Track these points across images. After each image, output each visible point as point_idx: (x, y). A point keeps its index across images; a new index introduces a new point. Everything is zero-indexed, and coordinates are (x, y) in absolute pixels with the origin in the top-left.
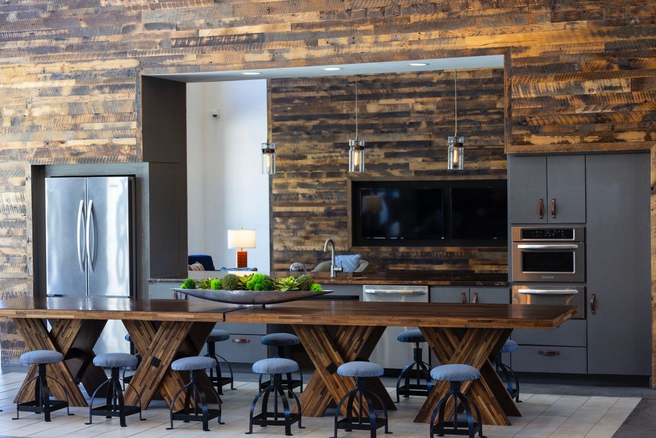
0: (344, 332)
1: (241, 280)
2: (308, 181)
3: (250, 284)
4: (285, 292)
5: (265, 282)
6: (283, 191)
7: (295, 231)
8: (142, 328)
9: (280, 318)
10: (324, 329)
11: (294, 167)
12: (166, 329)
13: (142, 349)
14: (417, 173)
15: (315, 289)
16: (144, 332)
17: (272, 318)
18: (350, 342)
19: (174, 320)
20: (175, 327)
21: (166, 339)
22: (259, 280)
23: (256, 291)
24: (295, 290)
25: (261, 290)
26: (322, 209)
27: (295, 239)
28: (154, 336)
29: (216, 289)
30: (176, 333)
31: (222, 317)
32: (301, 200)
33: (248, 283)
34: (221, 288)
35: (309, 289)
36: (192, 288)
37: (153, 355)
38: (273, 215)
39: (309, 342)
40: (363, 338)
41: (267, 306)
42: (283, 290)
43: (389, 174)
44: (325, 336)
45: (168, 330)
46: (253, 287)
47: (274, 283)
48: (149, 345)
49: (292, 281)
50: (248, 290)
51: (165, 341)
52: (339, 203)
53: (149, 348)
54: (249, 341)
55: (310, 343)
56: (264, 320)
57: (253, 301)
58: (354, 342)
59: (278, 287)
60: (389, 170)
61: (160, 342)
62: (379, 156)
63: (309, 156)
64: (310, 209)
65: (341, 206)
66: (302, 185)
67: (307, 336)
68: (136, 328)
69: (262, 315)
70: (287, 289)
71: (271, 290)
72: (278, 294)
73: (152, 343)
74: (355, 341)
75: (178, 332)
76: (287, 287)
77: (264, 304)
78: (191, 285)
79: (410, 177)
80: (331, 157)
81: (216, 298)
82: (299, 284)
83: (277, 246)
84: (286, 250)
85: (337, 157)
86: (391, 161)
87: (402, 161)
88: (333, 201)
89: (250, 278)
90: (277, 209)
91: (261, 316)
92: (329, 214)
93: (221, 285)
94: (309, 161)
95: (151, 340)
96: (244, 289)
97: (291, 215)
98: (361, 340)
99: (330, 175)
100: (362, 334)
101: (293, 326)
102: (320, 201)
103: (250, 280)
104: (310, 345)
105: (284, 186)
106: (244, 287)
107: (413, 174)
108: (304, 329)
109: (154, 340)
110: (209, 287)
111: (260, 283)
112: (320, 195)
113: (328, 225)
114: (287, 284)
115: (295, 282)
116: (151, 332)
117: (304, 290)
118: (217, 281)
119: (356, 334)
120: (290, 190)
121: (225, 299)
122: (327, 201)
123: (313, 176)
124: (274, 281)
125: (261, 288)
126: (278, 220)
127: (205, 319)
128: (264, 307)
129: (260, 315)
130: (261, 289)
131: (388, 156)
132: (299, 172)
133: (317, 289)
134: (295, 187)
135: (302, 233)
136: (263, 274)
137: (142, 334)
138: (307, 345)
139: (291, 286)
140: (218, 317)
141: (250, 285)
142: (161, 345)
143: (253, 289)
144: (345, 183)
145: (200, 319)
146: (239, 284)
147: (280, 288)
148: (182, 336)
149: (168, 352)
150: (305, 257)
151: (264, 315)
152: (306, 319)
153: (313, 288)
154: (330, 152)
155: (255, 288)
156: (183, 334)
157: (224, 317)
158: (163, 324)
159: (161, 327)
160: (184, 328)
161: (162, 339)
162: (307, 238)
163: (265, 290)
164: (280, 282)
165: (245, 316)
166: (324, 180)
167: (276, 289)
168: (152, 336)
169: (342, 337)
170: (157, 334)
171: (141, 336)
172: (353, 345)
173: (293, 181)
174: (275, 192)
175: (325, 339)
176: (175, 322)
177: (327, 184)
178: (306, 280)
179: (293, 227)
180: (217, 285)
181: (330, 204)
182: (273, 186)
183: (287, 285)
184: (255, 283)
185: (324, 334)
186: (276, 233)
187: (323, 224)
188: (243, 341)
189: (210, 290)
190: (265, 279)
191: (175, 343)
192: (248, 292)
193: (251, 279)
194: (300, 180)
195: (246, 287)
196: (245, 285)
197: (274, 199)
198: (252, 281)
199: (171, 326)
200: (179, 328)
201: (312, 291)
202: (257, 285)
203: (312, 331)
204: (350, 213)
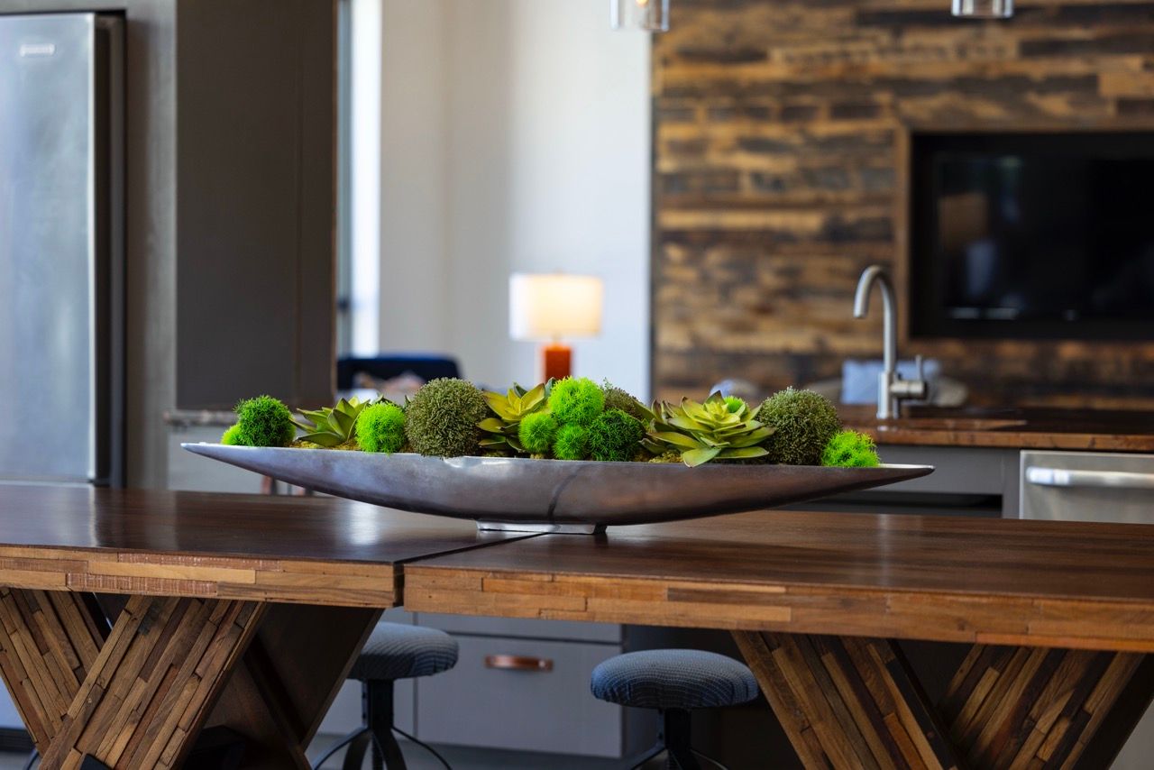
0: (992, 674)
1: (498, 407)
2: (772, 131)
3: (534, 430)
4: (702, 470)
5: (609, 421)
6: (691, 163)
7: (726, 291)
8: (44, 618)
9: (676, 596)
10: (893, 657)
11: (728, 87)
12: (142, 629)
13: (40, 715)
14: (1125, 105)
15: (846, 456)
16: (51, 637)
17: (634, 596)
18: (1021, 724)
19: (177, 593)
20: (185, 620)
21: (144, 673)
22: (580, 408)
23: (565, 463)
24: (750, 461)
25: (587, 457)
26: (812, 222)
27: (728, 313)
28: (93, 660)
29: (379, 446)
30: (187, 648)
31: (388, 584)
32: (748, 190)
33: (528, 423)
34: (404, 445)
35: (815, 460)
36: (274, 443)
37: (85, 745)
38: (661, 238)
39: (812, 717)
40: (1090, 706)
41: (615, 532)
42: (694, 458)
43: (1031, 110)
44: (896, 691)
45: (155, 635)
46: (552, 442)
47: (651, 427)
48: (72, 696)
49: (734, 419)
50: (526, 455)
51: (141, 687)
52: (868, 200)
53: (71, 712)
54: (550, 665)
55: (820, 718)
56: (595, 603)
57: (552, 507)
58: (1043, 725)
59: (668, 446)
60: (1032, 98)
61: (117, 689)
62: (1000, 50)
63: (777, 54)
64: (776, 220)
65: (874, 212)
66: (754, 145)
67: (809, 689)
68: (17, 620)
69: (583, 580)
70: (711, 454)
71: (632, 457)
72: (666, 475)
73: (84, 691)
74: (1049, 722)
75: (200, 643)
76: (711, 443)
77: (601, 521)
78: (267, 430)
79: (1101, 116)
80: (845, 55)
81: (382, 489)
82: (767, 432)
83: (672, 337)
84: (699, 350)
85: (864, 54)
86: (1039, 69)
87: (1075, 67)
88: (850, 195)
89: (540, 398)
90: (674, 220)
91: (579, 586)
92: (836, 235)
93: (401, 429)
94: (776, 68)
95: (80, 672)
96: (510, 453)
97: (715, 237)
98: (1075, 713)
99: (841, 112)
100: (1085, 688)
101: (737, 638)
102: (806, 194)
103: (536, 409)
104: (818, 727)
105: (693, 148)
106: (507, 442)
107: (1110, 110)
108: (789, 653)
109: (91, 676)
110: (349, 440)
111: (583, 423)
112: (808, 176)
113: (833, 272)
114: (710, 430)
115: (751, 424)
116: (84, 640)
117: (794, 462)
118: (387, 412)
119: (1053, 684)
120: (715, 159)
121: (418, 497)
122: (830, 195)
123: (790, 114)
124: (649, 416)
125: (588, 445)
126: (675, 253)
127: (305, 589)
128: (600, 535)
129: (571, 579)
130: (585, 451)
131: (1030, 50)
132: (743, 103)
133: (856, 456)
134: (729, 150)
135: (748, 296)
136: (599, 383)
137: (43, 649)
138: (806, 729)
139: (731, 440)
140: (372, 584)
141: (538, 431)
142: (120, 701)
143: (549, 453)
144: (889, 139)
145: (283, 589)
146: (488, 425)
147: (678, 451)
148: (218, 664)
149: (153, 734)
150: (760, 370)
151: (595, 580)
152: (804, 605)
153: (834, 455)
154: (843, 39)
155: (561, 447)
156: (220, 654)
157: (399, 582)
158: (130, 606)
159: (123, 618)
160: (227, 628)
161: (129, 671)
162: (764, 310)
163: (606, 457)
164: (679, 422)
165: (500, 583)
166: (824, 128)
167: (660, 455)
168: (86, 658)
169: (979, 694)
170: (107, 648)
171: (36, 653)
172: (1034, 739)
173: (724, 132)
174: (667, 165)
175: (893, 704)
176: (185, 603)
177: (830, 143)
178: (804, 413)
179: (722, 275)
180: (385, 430)
181: (841, 204)
182: (662, 148)
183: (712, 436)
184: (561, 424)
185: (890, 682)
186: (668, 293)
187: (817, 268)
188: (527, 665)
189: (353, 452)
190: (607, 407)
191: (186, 692)
192: (527, 467)
193: (544, 403)
194: (745, 128)
195: (518, 441)
196: (511, 431)
197: (665, 189)
198: (543, 416)
199: (165, 618)
200: (202, 627)
201: (828, 465)
202: (568, 432)
203: (829, 660)
204: (902, 234)
